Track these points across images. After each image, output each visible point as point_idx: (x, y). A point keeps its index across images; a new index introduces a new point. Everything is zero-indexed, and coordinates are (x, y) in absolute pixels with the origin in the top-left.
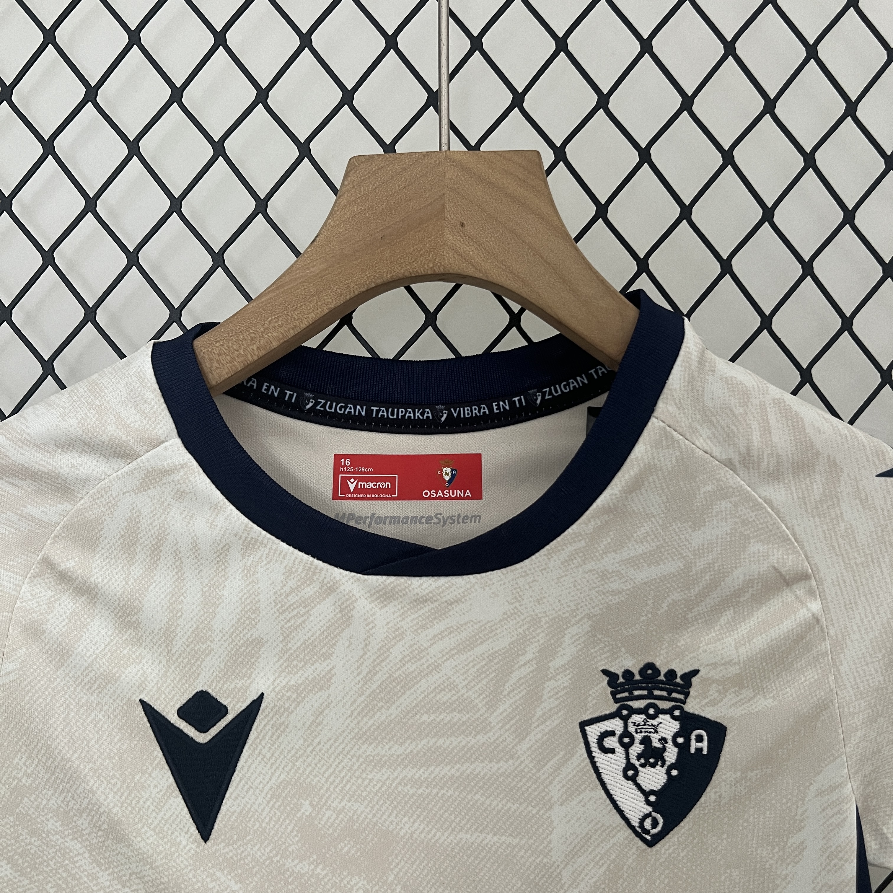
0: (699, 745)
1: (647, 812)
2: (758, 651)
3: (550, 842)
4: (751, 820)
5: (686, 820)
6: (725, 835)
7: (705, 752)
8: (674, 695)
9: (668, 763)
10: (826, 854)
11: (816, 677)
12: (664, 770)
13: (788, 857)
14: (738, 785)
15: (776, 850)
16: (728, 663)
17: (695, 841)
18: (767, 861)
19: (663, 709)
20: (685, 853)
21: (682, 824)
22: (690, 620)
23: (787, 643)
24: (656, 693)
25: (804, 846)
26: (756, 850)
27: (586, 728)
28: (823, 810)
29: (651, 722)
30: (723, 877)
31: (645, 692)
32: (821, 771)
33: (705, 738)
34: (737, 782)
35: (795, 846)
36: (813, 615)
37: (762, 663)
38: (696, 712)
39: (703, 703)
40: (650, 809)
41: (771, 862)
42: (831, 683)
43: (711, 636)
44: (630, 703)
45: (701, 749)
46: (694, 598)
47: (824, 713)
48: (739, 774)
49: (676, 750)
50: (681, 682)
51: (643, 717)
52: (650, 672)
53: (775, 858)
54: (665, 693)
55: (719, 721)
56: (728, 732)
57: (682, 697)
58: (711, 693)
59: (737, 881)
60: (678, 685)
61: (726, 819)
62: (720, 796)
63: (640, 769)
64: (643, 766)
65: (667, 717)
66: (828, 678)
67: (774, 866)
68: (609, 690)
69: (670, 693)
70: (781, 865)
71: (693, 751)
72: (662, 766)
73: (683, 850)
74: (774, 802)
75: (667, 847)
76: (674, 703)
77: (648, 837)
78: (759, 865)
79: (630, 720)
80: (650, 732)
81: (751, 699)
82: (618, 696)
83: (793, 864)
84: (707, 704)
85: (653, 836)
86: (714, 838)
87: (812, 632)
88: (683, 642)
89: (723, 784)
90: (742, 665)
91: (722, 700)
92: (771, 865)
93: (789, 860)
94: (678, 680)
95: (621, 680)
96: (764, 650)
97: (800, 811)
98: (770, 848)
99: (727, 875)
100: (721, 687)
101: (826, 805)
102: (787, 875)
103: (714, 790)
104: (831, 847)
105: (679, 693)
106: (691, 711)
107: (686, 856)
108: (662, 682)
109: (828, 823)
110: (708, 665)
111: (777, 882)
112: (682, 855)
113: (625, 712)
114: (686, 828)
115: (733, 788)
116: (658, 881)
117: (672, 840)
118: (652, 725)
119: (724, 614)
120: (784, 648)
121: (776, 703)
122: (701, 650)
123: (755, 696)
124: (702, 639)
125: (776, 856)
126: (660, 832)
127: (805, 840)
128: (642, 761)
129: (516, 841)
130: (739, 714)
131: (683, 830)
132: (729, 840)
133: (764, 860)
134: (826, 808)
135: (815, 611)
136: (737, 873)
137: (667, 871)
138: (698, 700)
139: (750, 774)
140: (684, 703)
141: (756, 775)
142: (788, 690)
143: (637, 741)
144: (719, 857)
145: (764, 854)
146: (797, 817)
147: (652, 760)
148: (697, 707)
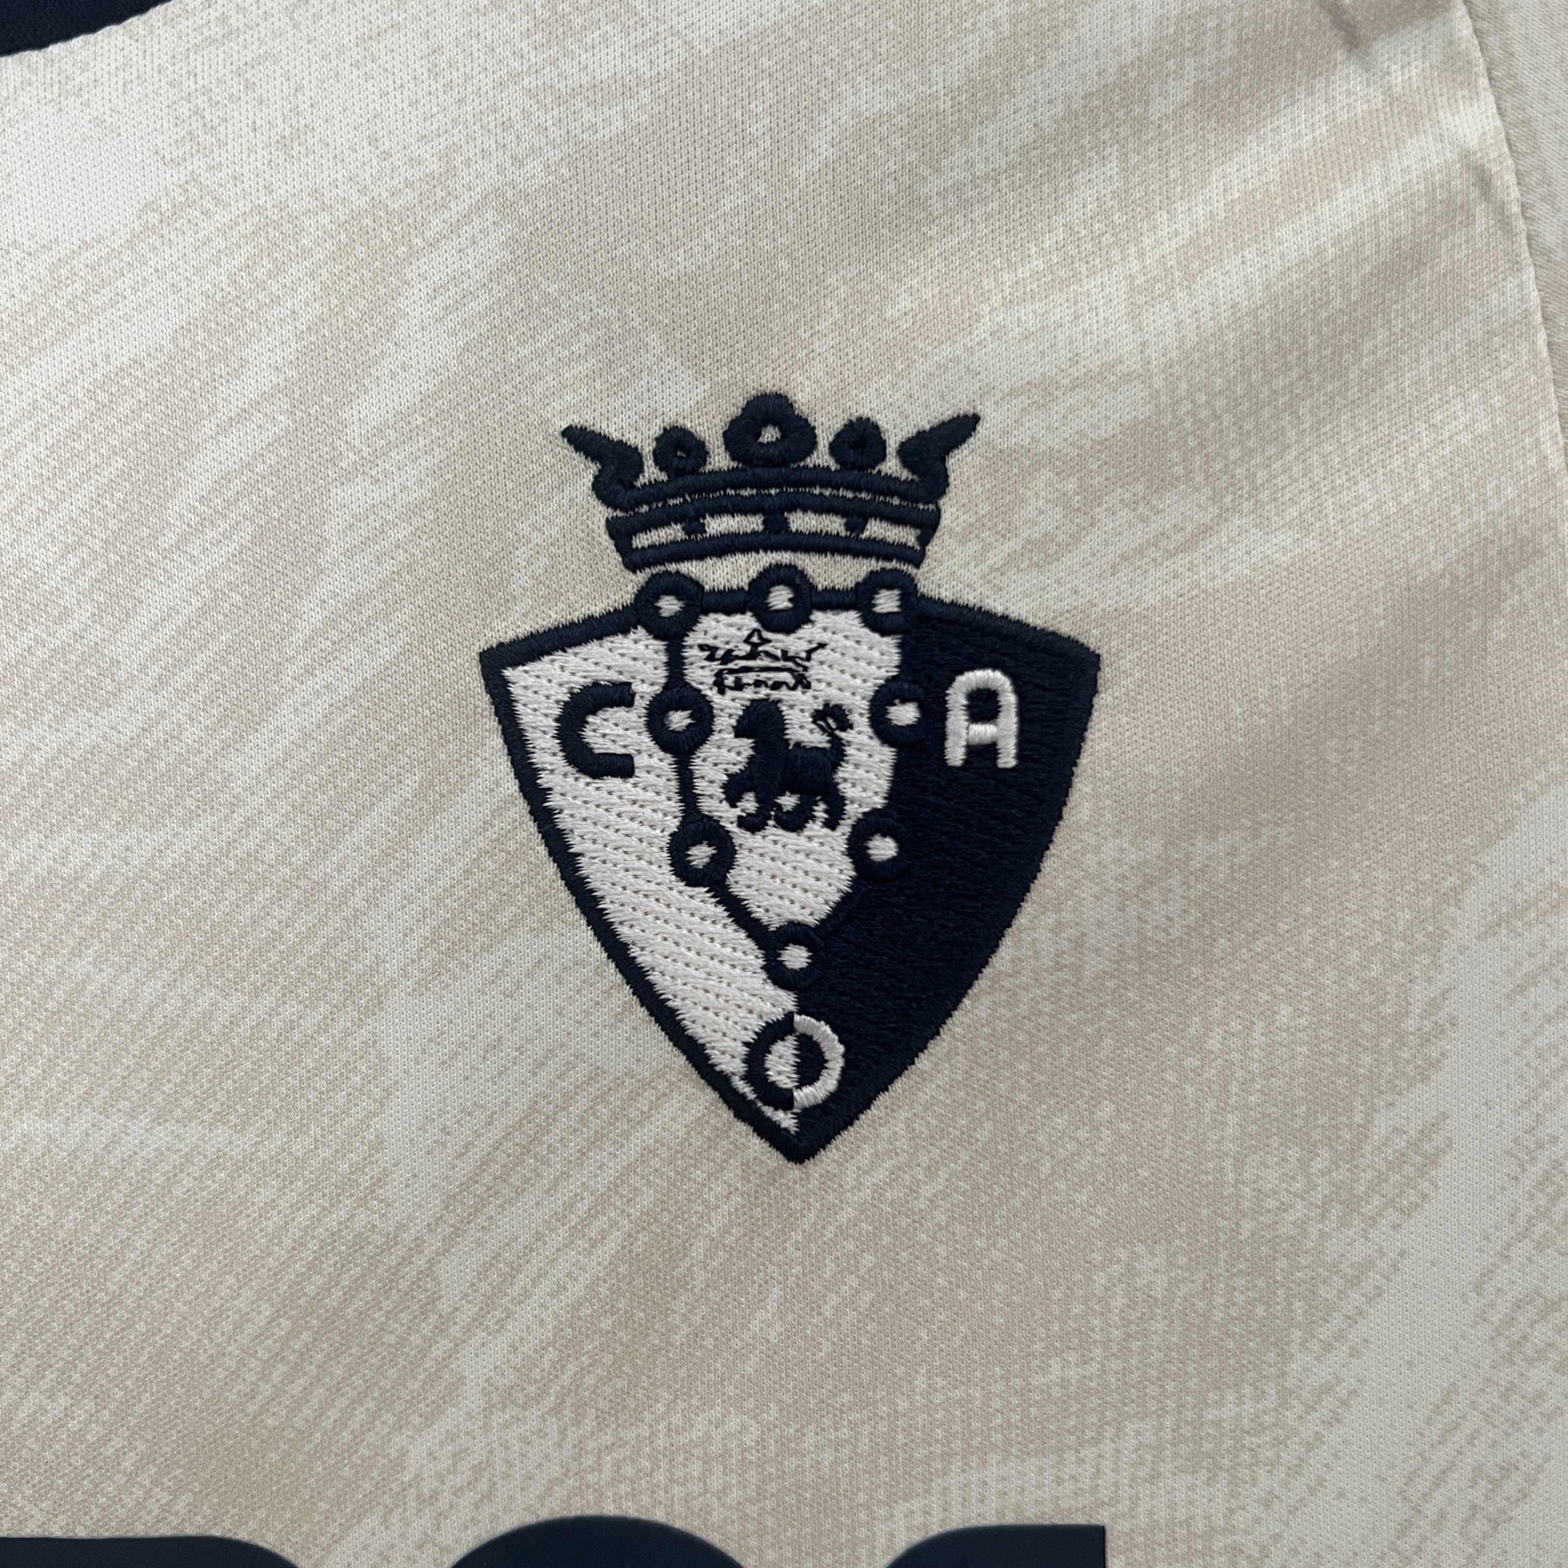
0: (983, 731)
1: (778, 1014)
2: (1225, 317)
3: (378, 1145)
4: (1214, 1044)
5: (938, 1048)
6: (1106, 1110)
7: (1008, 759)
8: (876, 529)
9: (853, 811)
10: (1535, 1172)
11: (1483, 427)
12: (839, 838)
13: (1371, 1189)
14: (1154, 894)
15: (1319, 1164)
16: (1100, 376)
17: (983, 1134)
18: (1283, 1208)
19: (832, 591)
20: (940, 1184)
21: (923, 1062)
22: (936, 205)
23: (1354, 279)
24: (802, 522)
25: (1439, 1139)
26: (1239, 1165)
27: (508, 673)
28: (1521, 989)
29: (779, 642)
30: (1100, 1279)
31: (753, 523)
32: (1511, 823)
33: (1009, 699)
34: (1149, 882)
35: (1400, 1142)
36: (1465, 156)
37: (1245, 371)
38: (970, 598)
39: (995, 557)
40: (787, 1001)
41: (1299, 1211)
42: (1548, 448)
43: (1023, 272)
44: (690, 568)
45: (989, 750)
46: (944, 104)
47: (1520, 578)
48: (1155, 847)
49: (886, 755)
50: (905, 475)
51: (748, 621)
52: (770, 434)
53: (1317, 1197)
54: (834, 524)
55: (1065, 629)
56: (1106, 674)
57: (906, 536)
58: (1029, 511)
59: (1159, 1292)
60: (890, 485)
61: (1108, 1042)
62: (1078, 944)
63: (741, 837)
64: (752, 824)
65: (849, 620)
66: (1533, 428)
67: (1313, 1230)
68: (601, 514)
69: (856, 526)
70: (1343, 1223)
71: (956, 755)
72: (831, 824)
73: (931, 1171)
74: (1310, 962)
75: (865, 1163)
76: (873, 565)
77: (786, 1120)
78: (1247, 1226)
79: (693, 639)
80: (777, 686)
81: (1206, 530)
82: (642, 541)
83: (1392, 1216)
84: (1012, 560)
85: (807, 1116)
86: (1060, 1121)
87: (1460, 238)
88: (905, 302)
89: (1088, 890)
90: (1158, 383)
91: (1075, 540)
92: (1301, 1226)
93: (1376, 1200)
94: (892, 466)
95: (651, 473)
96: (1253, 313)
97: (1420, 995)
98: (1294, 1153)
99: (1116, 1269)
100: (1071, 485)
101: (1529, 966)
102: (1367, 1265)
103: (1050, 919)
104: (1554, 1140)
105: (896, 519)
106: (946, 594)
107: (944, 1195)
108: (821, 476)
109: (1541, 1042)
110: (1013, 393)
111: (1326, 1293)
112: (928, 1190)
113: (669, 605)
114: (942, 1079)
115: (1133, 908)
116: (833, 1300)
117: (885, 1132)
118: (786, 656)
119: (1080, 178)
120: (1338, 303)
121: (1311, 543)
122: (981, 331)
123: (1220, 519)
124: (988, 283)
125: (1324, 1187)
126: (833, 1097)
127: (1444, 1116)
128: (749, 804)
129: (245, 1142)
130: (1152, 600)
131: (930, 1089)
132: (1125, 1127)
133: (1271, 1203)
134: (1532, 980)
135: (1472, 143)
136: (1160, 1261)
137: (869, 1260)
138: (973, 547)
139: (1201, 847)
140: (917, 559)
141: (1233, 852)
142: (1363, 486)
143: (724, 722)
144: (1081, 1198)
145: (1272, 1179)
146: (1410, 1024)
147: (788, 801)
148: (972, 574)
